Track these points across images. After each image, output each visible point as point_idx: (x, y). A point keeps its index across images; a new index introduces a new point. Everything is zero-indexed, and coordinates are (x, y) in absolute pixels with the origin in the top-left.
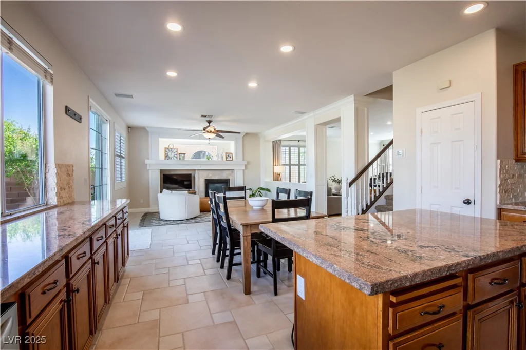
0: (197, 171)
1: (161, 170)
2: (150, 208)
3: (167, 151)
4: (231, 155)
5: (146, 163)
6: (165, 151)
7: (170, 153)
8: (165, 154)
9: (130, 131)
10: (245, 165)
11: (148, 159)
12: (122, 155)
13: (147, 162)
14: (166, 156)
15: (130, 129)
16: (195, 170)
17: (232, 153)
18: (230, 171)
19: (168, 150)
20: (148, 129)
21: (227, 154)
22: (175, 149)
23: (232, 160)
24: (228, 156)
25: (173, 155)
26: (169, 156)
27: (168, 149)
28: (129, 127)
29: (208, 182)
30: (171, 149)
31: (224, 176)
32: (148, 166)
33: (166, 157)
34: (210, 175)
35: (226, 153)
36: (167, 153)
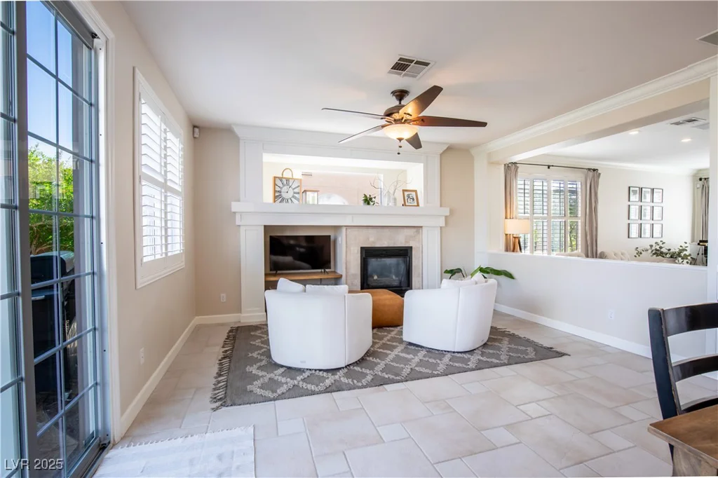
0: (344, 229)
1: (265, 227)
2: (243, 315)
3: (278, 182)
4: (414, 194)
5: (233, 210)
6: (275, 185)
7: (285, 189)
8: (275, 191)
9: (196, 136)
10: (446, 217)
11: (239, 201)
12: (169, 183)
13: (235, 207)
14: (278, 196)
15: (197, 130)
16: (337, 228)
17: (416, 191)
18: (414, 230)
19: (280, 183)
20: (236, 129)
21: (406, 193)
22: (294, 180)
23: (418, 205)
24: (410, 198)
25: (290, 194)
26: (284, 195)
27: (281, 179)
28: (195, 127)
29: (368, 254)
30: (288, 180)
31: (399, 241)
32: (238, 216)
33: (275, 197)
34: (372, 239)
35: (404, 191)
36: (278, 189)
